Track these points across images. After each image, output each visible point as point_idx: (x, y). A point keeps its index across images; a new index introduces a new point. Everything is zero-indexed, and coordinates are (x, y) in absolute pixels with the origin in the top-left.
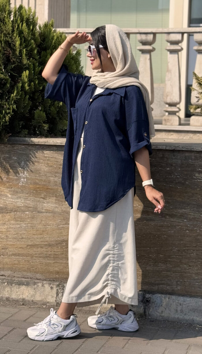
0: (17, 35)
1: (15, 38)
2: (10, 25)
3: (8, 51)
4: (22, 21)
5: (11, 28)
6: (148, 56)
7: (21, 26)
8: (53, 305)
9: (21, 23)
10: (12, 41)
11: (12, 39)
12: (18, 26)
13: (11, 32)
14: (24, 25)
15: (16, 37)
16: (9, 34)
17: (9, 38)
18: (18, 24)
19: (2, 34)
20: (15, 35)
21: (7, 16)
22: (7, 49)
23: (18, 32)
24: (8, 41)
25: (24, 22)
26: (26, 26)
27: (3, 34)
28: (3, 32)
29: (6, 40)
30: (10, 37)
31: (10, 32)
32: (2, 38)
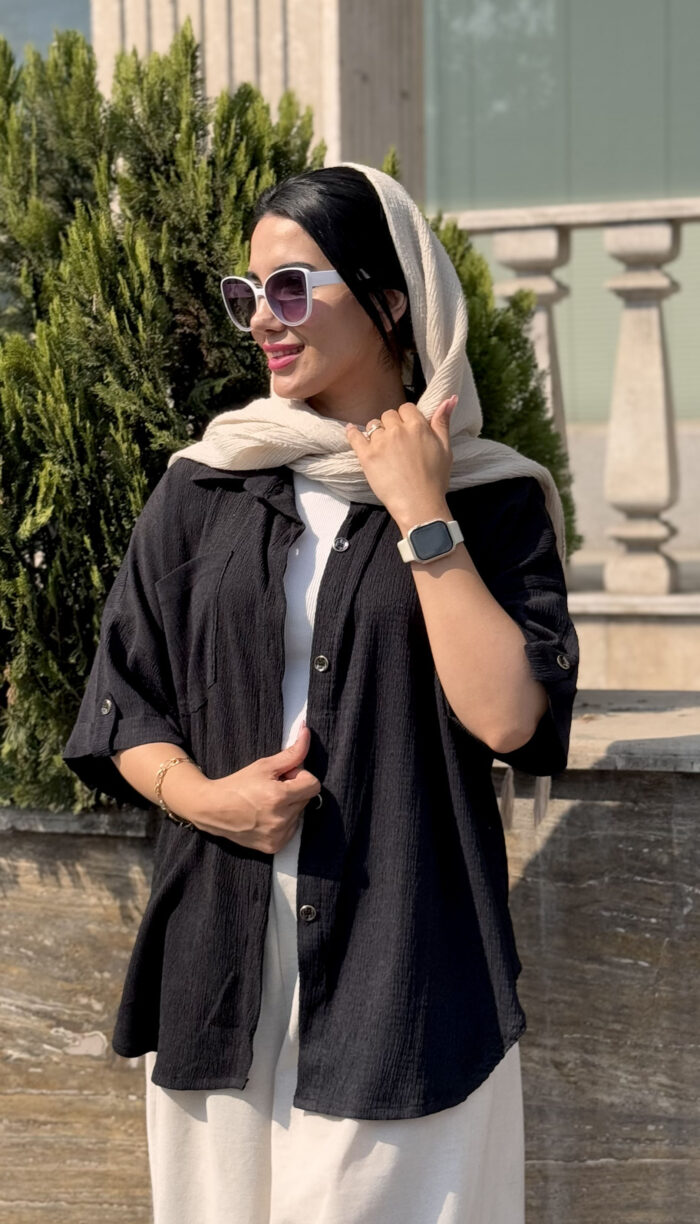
0: (234, 231)
1: (226, 250)
2: (203, 183)
3: (191, 313)
4: (255, 161)
5: (204, 199)
7: (253, 185)
9: (254, 173)
10: (211, 264)
11: (209, 254)
12: (241, 185)
13: (205, 218)
14: (268, 178)
15: (232, 240)
16: (196, 229)
17: (194, 246)
18: (239, 176)
19: (160, 231)
20: (225, 231)
21: (184, 142)
22: (186, 304)
23: (240, 215)
24: (193, 264)
25: (267, 166)
27: (164, 227)
28: (164, 219)
29: (180, 257)
30: (202, 246)
31: (203, 219)
32: (163, 250)
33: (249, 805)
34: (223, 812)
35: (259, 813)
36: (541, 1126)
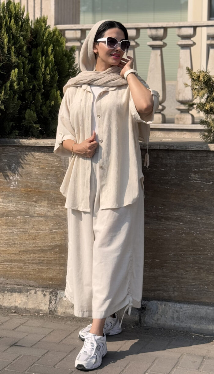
0: (5, 32)
1: (3, 36)
4: (10, 17)
6: (158, 52)
7: (9, 22)
8: (46, 313)
9: (9, 19)
12: (6, 22)
14: (13, 21)
15: (4, 33)
18: (6, 20)
23: (6, 28)
25: (13, 18)
26: (15, 22)
33: (84, 148)
34: (80, 150)
35: (86, 149)
36: (65, 222)
